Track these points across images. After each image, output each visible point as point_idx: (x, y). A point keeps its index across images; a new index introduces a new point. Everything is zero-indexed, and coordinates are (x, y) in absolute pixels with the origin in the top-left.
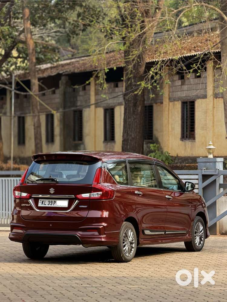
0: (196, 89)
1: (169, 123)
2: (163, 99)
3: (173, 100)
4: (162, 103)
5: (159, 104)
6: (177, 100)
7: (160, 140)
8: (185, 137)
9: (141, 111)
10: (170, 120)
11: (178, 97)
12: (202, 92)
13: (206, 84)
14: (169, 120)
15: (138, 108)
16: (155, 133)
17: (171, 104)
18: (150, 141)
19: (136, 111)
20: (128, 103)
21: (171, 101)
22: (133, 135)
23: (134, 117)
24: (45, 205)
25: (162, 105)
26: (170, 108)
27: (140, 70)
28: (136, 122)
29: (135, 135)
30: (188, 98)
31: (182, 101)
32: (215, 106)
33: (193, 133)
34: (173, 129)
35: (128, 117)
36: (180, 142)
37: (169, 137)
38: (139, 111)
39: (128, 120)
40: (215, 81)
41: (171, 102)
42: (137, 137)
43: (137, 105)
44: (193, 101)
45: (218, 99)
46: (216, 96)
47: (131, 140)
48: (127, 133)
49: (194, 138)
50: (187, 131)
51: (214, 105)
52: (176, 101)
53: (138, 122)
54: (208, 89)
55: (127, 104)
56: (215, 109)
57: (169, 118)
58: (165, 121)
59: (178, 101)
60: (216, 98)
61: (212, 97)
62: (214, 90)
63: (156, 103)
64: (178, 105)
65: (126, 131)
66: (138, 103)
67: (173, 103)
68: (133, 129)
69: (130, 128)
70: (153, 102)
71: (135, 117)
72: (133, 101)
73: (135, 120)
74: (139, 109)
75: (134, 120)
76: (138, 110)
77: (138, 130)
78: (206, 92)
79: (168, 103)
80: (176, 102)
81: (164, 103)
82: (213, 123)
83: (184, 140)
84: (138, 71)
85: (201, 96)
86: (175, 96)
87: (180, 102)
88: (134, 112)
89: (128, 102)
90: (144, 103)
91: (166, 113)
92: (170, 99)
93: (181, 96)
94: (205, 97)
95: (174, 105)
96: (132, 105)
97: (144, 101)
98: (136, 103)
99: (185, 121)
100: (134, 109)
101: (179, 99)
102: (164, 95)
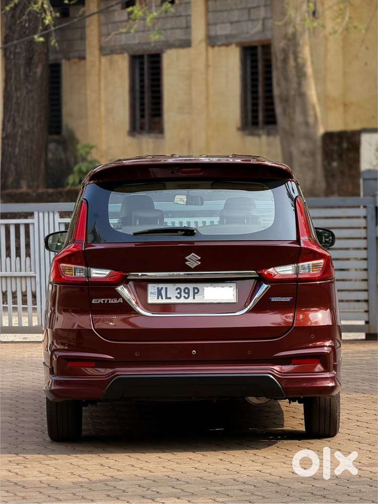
0: (165, 28)
1: (99, 101)
2: (84, 51)
3: (108, 52)
4: (83, 58)
5: (76, 60)
6: (119, 51)
7: (78, 135)
8: (138, 128)
9: (42, 74)
10: (103, 93)
11: (121, 45)
12: (179, 35)
13: (189, 18)
14: (99, 95)
15: (36, 67)
16: (66, 120)
17: (104, 60)
18: (56, 137)
19: (31, 74)
20: (14, 59)
21: (104, 53)
22: (26, 126)
23: (27, 88)
24: (167, 298)
25: (82, 62)
26: (103, 69)
28: (32, 97)
29: (31, 126)
30: (146, 47)
31: (131, 53)
32: (210, 63)
33: (157, 119)
34: (110, 111)
35: (16, 88)
36: (128, 140)
37: (101, 129)
38: (39, 74)
39: (15, 95)
40: (210, 10)
41: (105, 55)
42: (36, 130)
43: (33, 62)
44: (158, 52)
45: (216, 49)
46: (212, 41)
47: (22, 137)
48: (14, 120)
49: (161, 131)
50: (142, 116)
51: (207, 60)
52: (117, 53)
54: (193, 26)
55: (13, 62)
56: (211, 70)
57: (100, 89)
58: (91, 97)
59: (122, 53)
60: (213, 46)
61: (203, 44)
62: (208, 30)
63: (69, 59)
64: (120, 63)
65: (12, 118)
66: (35, 57)
67: (108, 57)
68: (26, 114)
69: (18, 112)
70: (59, 56)
71: (30, 87)
72: (24, 54)
73: (30, 95)
74: (39, 70)
75: (28, 93)
76: (35, 73)
77: (37, 115)
78: (190, 34)
79: (97, 58)
80: (117, 57)
81: (88, 57)
82: (207, 98)
83: (137, 136)
85: (177, 43)
86: (113, 44)
87: (126, 55)
88: (27, 76)
89: (14, 56)
90: (47, 59)
91: (92, 79)
92: (101, 49)
93: (127, 43)
94: (186, 44)
95: (111, 63)
96: (24, 62)
97: (47, 54)
98: (31, 59)
99: (138, 95)
100: (27, 70)
101: (124, 49)
102: (87, 42)
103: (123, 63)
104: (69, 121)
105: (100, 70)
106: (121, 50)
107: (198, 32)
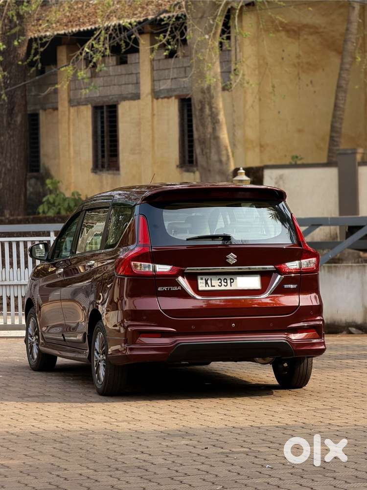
0: (120, 83)
1: (69, 144)
2: (57, 102)
3: (75, 103)
4: (56, 109)
5: (51, 110)
6: (84, 103)
7: (53, 172)
8: (100, 166)
9: (21, 122)
10: (71, 137)
11: (86, 98)
12: (130, 89)
13: (138, 75)
14: (69, 139)
15: (17, 116)
16: (44, 160)
17: (72, 110)
18: (35, 174)
19: (13, 122)
21: (72, 105)
22: (8, 165)
23: (9, 134)
25: (56, 112)
26: (72, 118)
27: (19, 52)
28: (14, 141)
29: (12, 165)
30: (105, 99)
31: (94, 105)
32: (155, 112)
33: (114, 159)
34: (77, 153)
36: (92, 175)
37: (71, 168)
38: (19, 122)
40: (155, 69)
41: (72, 106)
42: (16, 168)
43: (14, 112)
44: (114, 103)
45: (160, 100)
46: (156, 95)
47: (5, 174)
49: (117, 169)
50: (103, 157)
51: (153, 110)
52: (83, 105)
53: (16, 141)
54: (142, 82)
56: (156, 118)
57: (69, 134)
58: (62, 140)
59: (86, 105)
60: (157, 99)
61: (150, 97)
62: (153, 85)
63: (45, 110)
64: (85, 112)
66: (15, 108)
67: (76, 108)
68: (8, 155)
70: (38, 107)
71: (11, 133)
72: (6, 106)
73: (12, 139)
74: (19, 119)
75: (10, 138)
76: (15, 121)
77: (17, 156)
78: (139, 88)
79: (67, 109)
80: (83, 108)
81: (60, 108)
82: (153, 141)
83: (99, 172)
84: (16, 54)
85: (130, 96)
86: (79, 96)
87: (90, 106)
88: (9, 124)
90: (26, 110)
91: (63, 126)
92: (70, 101)
93: (91, 96)
94: (136, 97)
95: (78, 112)
96: (6, 112)
97: (26, 105)
98: (13, 109)
99: (99, 139)
100: (9, 119)
101: (88, 101)
102: (59, 95)
103: (87, 113)
104: (45, 161)
105: (69, 118)
106: (86, 102)
107: (146, 87)
